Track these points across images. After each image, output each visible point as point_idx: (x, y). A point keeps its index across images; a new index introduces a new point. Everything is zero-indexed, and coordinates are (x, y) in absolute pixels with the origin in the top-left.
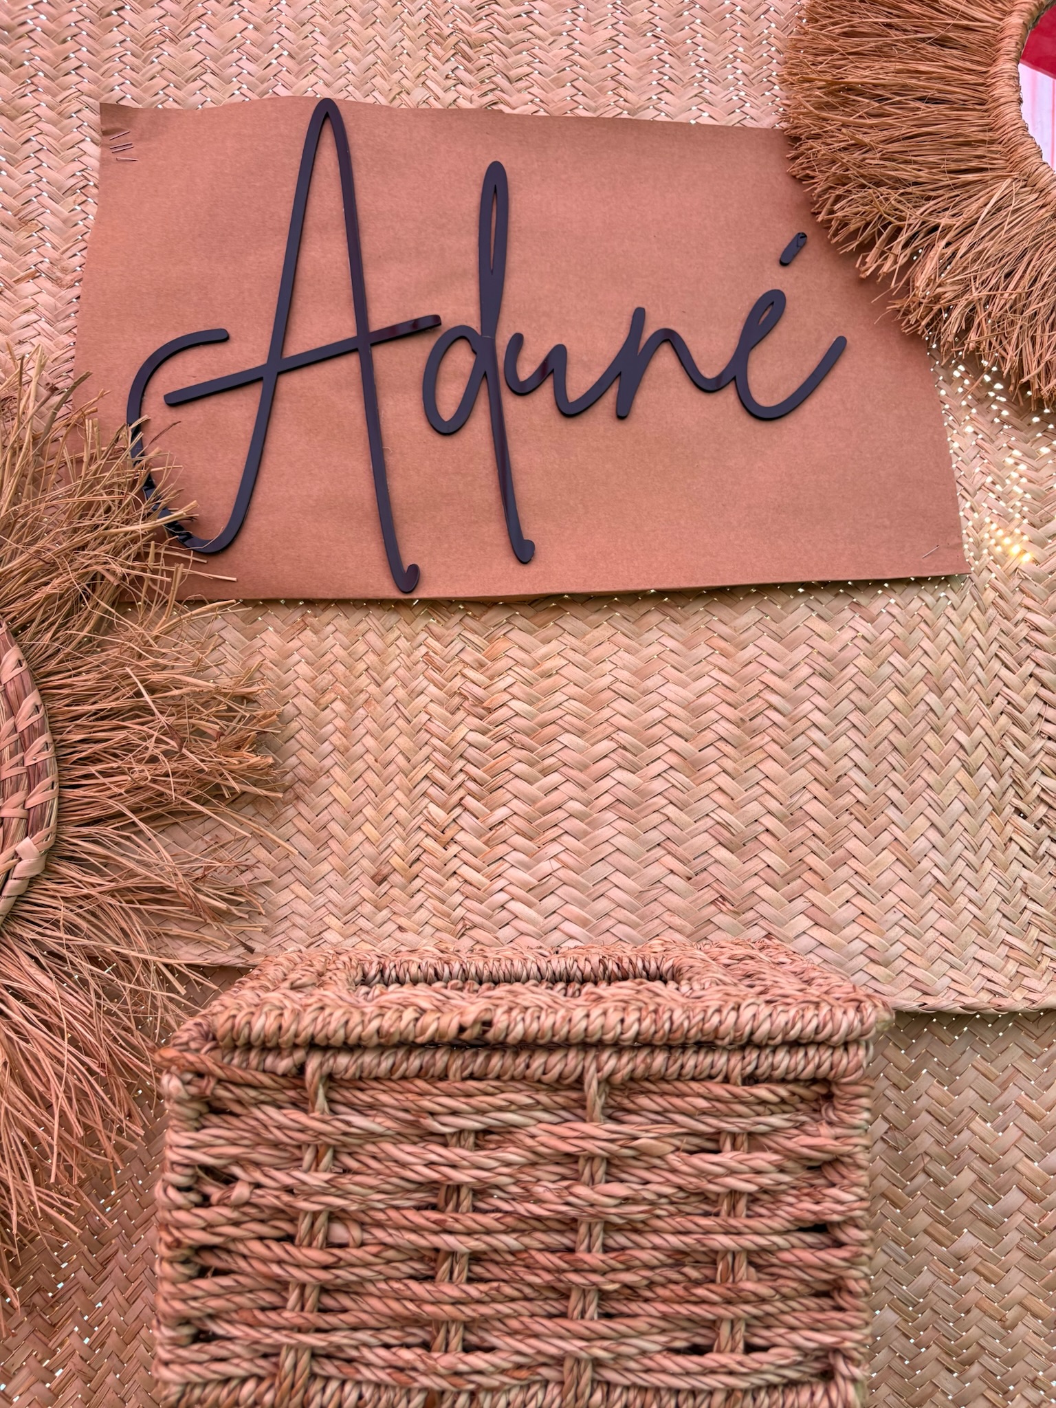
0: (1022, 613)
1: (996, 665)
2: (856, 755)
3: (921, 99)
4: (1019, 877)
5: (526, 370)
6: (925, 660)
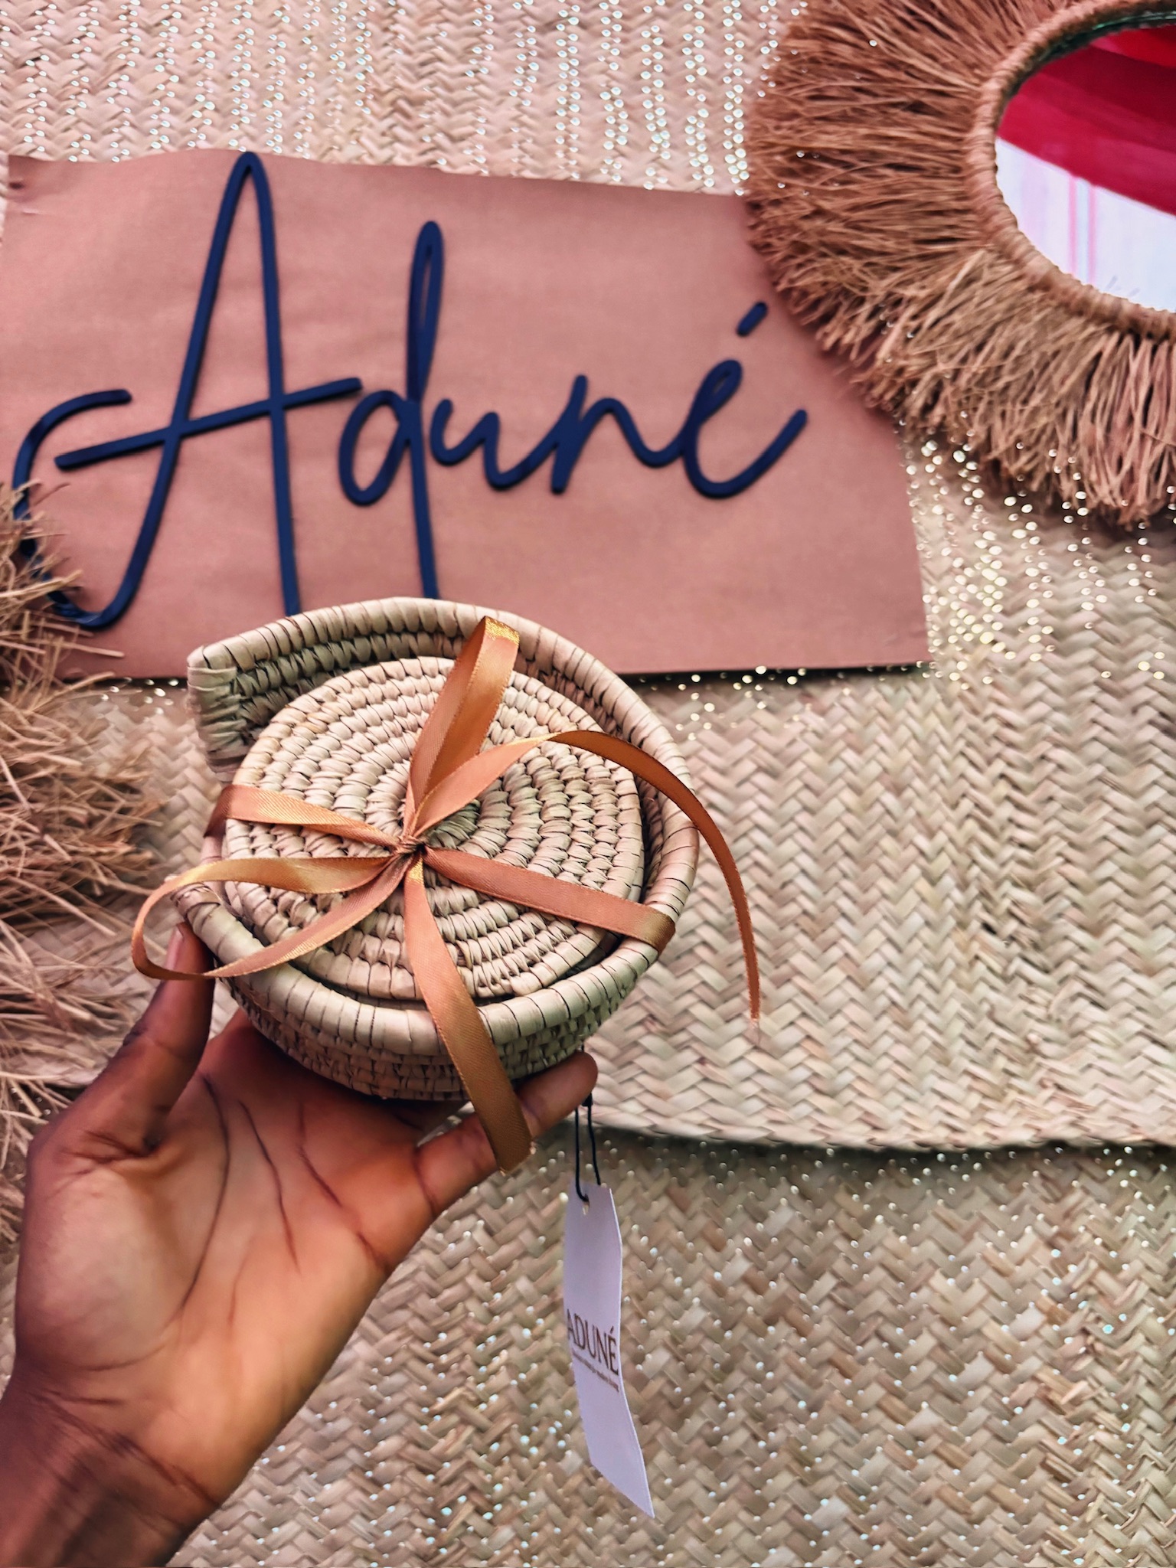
0: (992, 708)
1: (962, 764)
2: (805, 861)
3: (890, 166)
4: (984, 999)
5: (453, 437)
6: (882, 757)
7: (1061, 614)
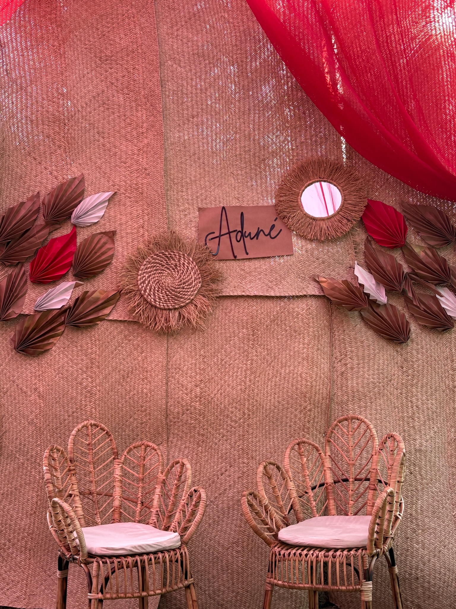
0: (300, 258)
1: (297, 263)
2: (283, 273)
4: (299, 284)
5: (246, 235)
6: (289, 263)
7: (307, 249)
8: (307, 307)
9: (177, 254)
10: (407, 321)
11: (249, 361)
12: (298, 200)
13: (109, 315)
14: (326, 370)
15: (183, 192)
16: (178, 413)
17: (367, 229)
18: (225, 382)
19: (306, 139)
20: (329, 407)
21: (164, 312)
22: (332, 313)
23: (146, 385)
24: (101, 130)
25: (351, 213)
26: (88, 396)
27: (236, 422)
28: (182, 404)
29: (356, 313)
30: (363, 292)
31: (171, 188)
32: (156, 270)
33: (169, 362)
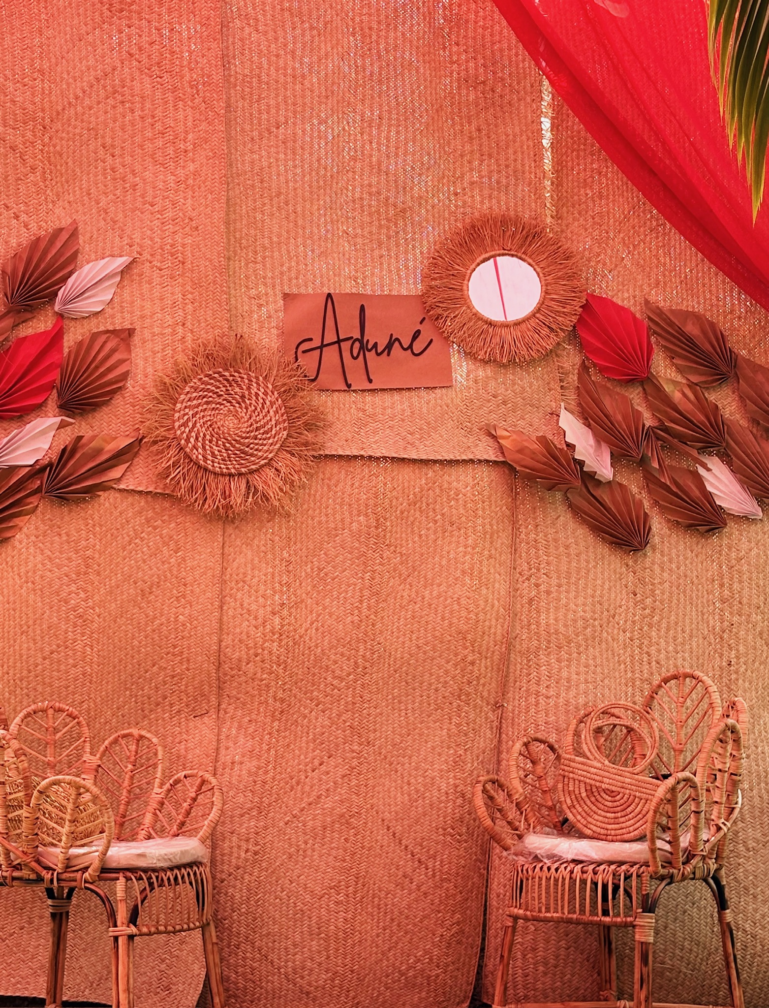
0: (464, 393)
1: (459, 402)
2: (433, 418)
4: (461, 439)
5: (370, 347)
6: (445, 401)
7: (477, 377)
8: (474, 481)
9: (245, 376)
10: (646, 514)
11: (369, 574)
12: (462, 286)
13: (119, 480)
14: (502, 593)
15: (256, 263)
16: (240, 660)
17: (583, 346)
18: (325, 608)
19: (481, 177)
20: (505, 659)
21: (220, 478)
22: (517, 494)
23: (184, 608)
24: (109, 141)
25: (557, 318)
26: (79, 624)
27: (342, 679)
28: (247, 645)
29: (559, 495)
30: (573, 458)
31: (235, 254)
32: (207, 403)
33: (226, 569)
